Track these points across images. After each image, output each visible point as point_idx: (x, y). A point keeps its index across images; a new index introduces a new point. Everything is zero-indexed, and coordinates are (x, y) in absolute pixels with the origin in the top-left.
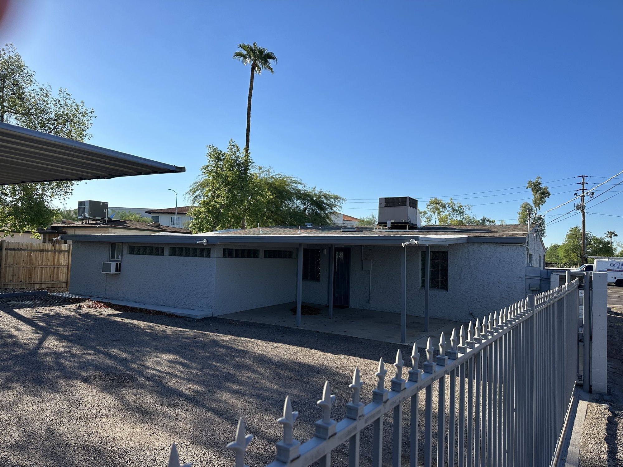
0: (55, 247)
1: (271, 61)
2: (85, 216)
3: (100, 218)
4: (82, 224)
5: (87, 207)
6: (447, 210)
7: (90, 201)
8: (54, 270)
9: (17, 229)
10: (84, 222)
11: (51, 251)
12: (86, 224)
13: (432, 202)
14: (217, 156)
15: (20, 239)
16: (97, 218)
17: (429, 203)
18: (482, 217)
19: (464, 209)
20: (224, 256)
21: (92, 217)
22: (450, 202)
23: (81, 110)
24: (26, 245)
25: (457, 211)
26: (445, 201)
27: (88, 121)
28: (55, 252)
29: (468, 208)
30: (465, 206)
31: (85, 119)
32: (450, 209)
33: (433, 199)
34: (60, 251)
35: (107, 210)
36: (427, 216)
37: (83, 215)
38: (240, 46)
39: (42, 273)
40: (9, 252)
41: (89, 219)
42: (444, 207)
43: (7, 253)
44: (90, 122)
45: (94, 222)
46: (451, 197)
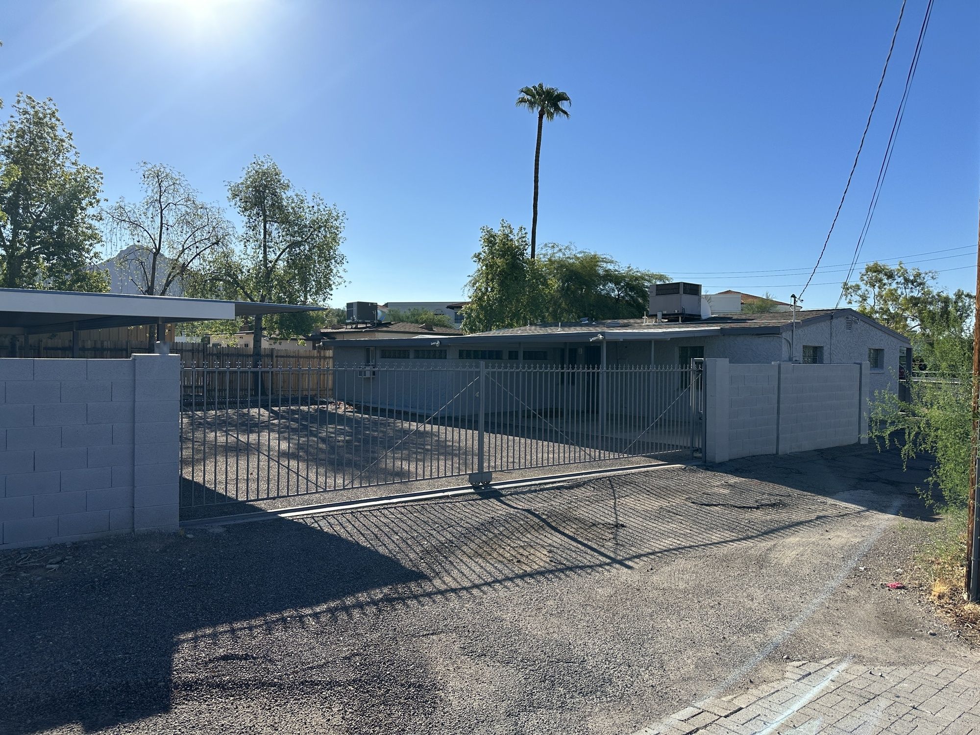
0: (320, 353)
1: (564, 105)
2: (353, 320)
3: (369, 321)
4: (352, 328)
5: (355, 309)
6: (896, 281)
7: (358, 303)
8: (320, 376)
9: (284, 336)
10: (354, 326)
11: (317, 357)
12: (355, 328)
13: (869, 269)
14: (490, 240)
15: (286, 346)
16: (366, 321)
17: (864, 271)
18: (956, 291)
19: (924, 278)
20: (460, 356)
21: (360, 321)
22: (899, 268)
23: (335, 214)
24: (294, 352)
25: (912, 282)
26: (893, 266)
27: (340, 224)
28: (320, 359)
29: (931, 276)
30: (927, 274)
31: (337, 223)
32: (901, 280)
33: (871, 264)
34: (325, 358)
35: (377, 312)
36: (859, 292)
37: (351, 318)
38: (522, 91)
39: (309, 380)
40: (279, 359)
41: (358, 323)
42: (890, 276)
43: (277, 360)
44: (342, 225)
45: (365, 326)
46: (900, 259)
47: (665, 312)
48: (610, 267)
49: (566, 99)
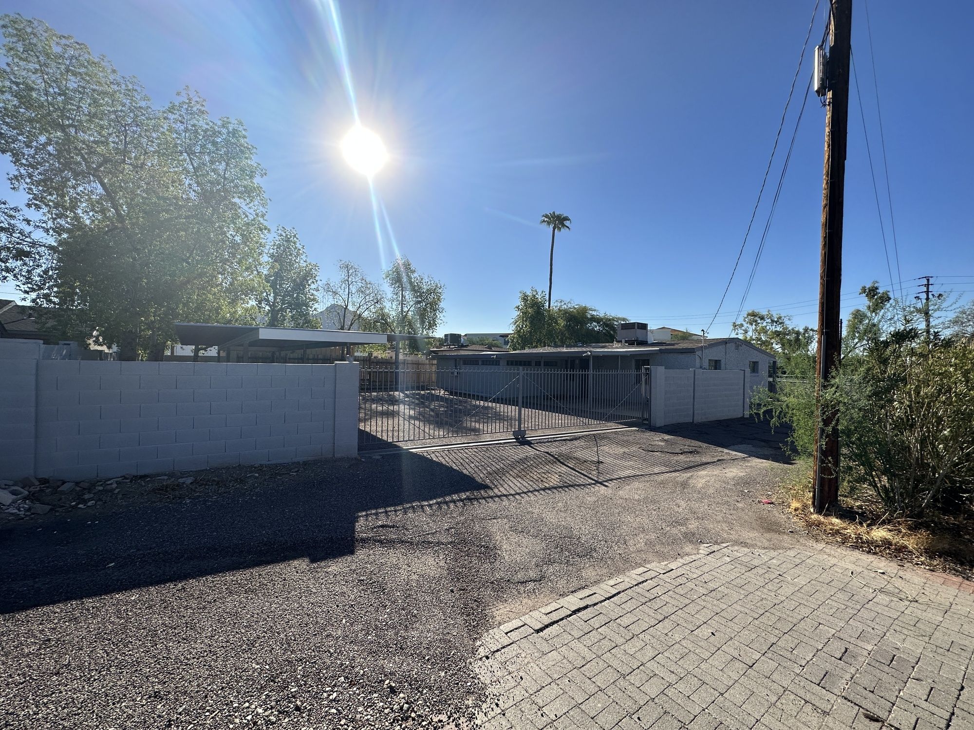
0: (430, 362)
1: (567, 223)
3: (457, 344)
4: (447, 348)
5: (449, 337)
6: (766, 321)
7: (451, 334)
9: (411, 352)
11: (428, 364)
12: (449, 348)
13: (749, 315)
14: (525, 298)
15: (412, 358)
16: (455, 344)
17: (746, 316)
18: (804, 327)
19: (783, 319)
20: (508, 364)
21: (452, 344)
22: (768, 313)
24: (416, 361)
25: (776, 323)
26: (764, 313)
27: (442, 291)
28: (430, 365)
29: (788, 318)
30: (785, 317)
31: (440, 291)
32: (769, 321)
33: (750, 312)
34: (433, 364)
35: (461, 339)
36: (743, 328)
37: (447, 342)
38: (543, 216)
39: (425, 377)
42: (762, 318)
43: (407, 366)
45: (454, 347)
46: (768, 308)
47: (627, 339)
48: (594, 313)
49: (569, 220)
